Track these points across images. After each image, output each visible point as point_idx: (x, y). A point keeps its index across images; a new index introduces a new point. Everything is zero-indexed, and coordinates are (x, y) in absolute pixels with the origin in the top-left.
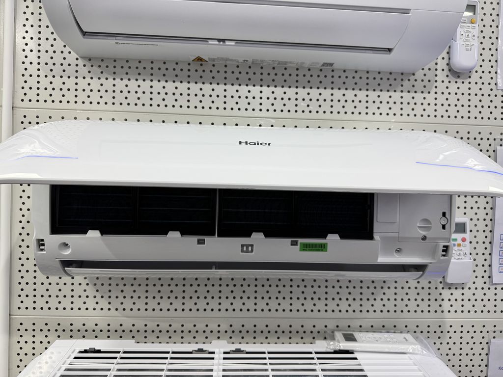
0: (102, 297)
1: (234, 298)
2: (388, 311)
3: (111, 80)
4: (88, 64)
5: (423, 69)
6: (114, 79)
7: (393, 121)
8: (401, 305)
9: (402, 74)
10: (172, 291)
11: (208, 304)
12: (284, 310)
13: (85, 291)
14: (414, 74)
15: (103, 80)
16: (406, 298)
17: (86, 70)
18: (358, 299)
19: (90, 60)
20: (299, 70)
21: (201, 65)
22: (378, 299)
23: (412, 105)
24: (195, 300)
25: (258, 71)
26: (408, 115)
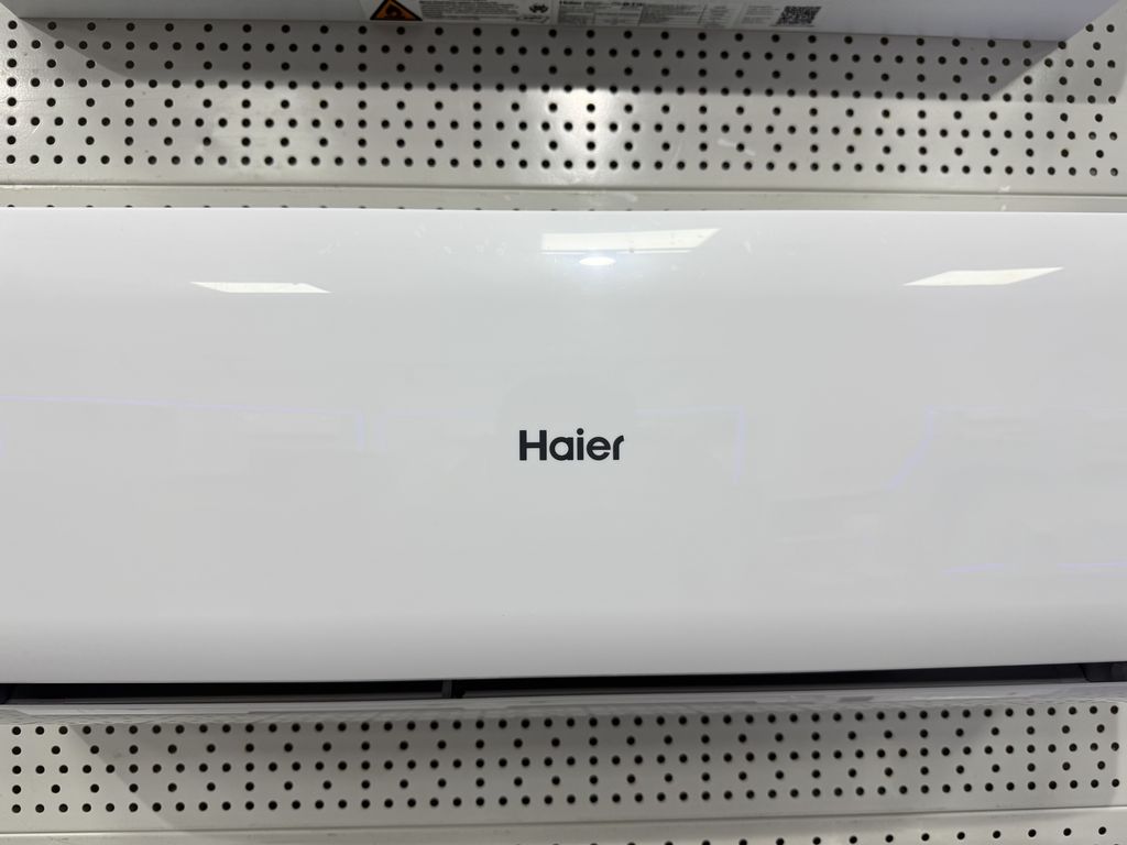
0: (110, 769)
1: (526, 763)
2: (1011, 787)
3: (118, 87)
4: (48, 41)
5: (1090, 28)
6: (129, 84)
7: (1007, 189)
8: (1049, 767)
9: (1027, 44)
10: (327, 747)
11: (442, 783)
12: (684, 797)
13: (56, 750)
14: (1062, 45)
15: (94, 89)
16: (1063, 743)
17: (42, 56)
18: (914, 751)
19: (52, 26)
20: (708, 38)
21: (401, 31)
22: (978, 750)
23: (1062, 141)
24: (400, 771)
25: (580, 44)
26: (1051, 171)
